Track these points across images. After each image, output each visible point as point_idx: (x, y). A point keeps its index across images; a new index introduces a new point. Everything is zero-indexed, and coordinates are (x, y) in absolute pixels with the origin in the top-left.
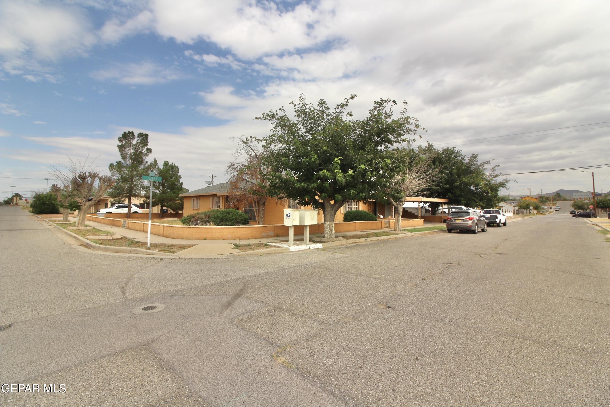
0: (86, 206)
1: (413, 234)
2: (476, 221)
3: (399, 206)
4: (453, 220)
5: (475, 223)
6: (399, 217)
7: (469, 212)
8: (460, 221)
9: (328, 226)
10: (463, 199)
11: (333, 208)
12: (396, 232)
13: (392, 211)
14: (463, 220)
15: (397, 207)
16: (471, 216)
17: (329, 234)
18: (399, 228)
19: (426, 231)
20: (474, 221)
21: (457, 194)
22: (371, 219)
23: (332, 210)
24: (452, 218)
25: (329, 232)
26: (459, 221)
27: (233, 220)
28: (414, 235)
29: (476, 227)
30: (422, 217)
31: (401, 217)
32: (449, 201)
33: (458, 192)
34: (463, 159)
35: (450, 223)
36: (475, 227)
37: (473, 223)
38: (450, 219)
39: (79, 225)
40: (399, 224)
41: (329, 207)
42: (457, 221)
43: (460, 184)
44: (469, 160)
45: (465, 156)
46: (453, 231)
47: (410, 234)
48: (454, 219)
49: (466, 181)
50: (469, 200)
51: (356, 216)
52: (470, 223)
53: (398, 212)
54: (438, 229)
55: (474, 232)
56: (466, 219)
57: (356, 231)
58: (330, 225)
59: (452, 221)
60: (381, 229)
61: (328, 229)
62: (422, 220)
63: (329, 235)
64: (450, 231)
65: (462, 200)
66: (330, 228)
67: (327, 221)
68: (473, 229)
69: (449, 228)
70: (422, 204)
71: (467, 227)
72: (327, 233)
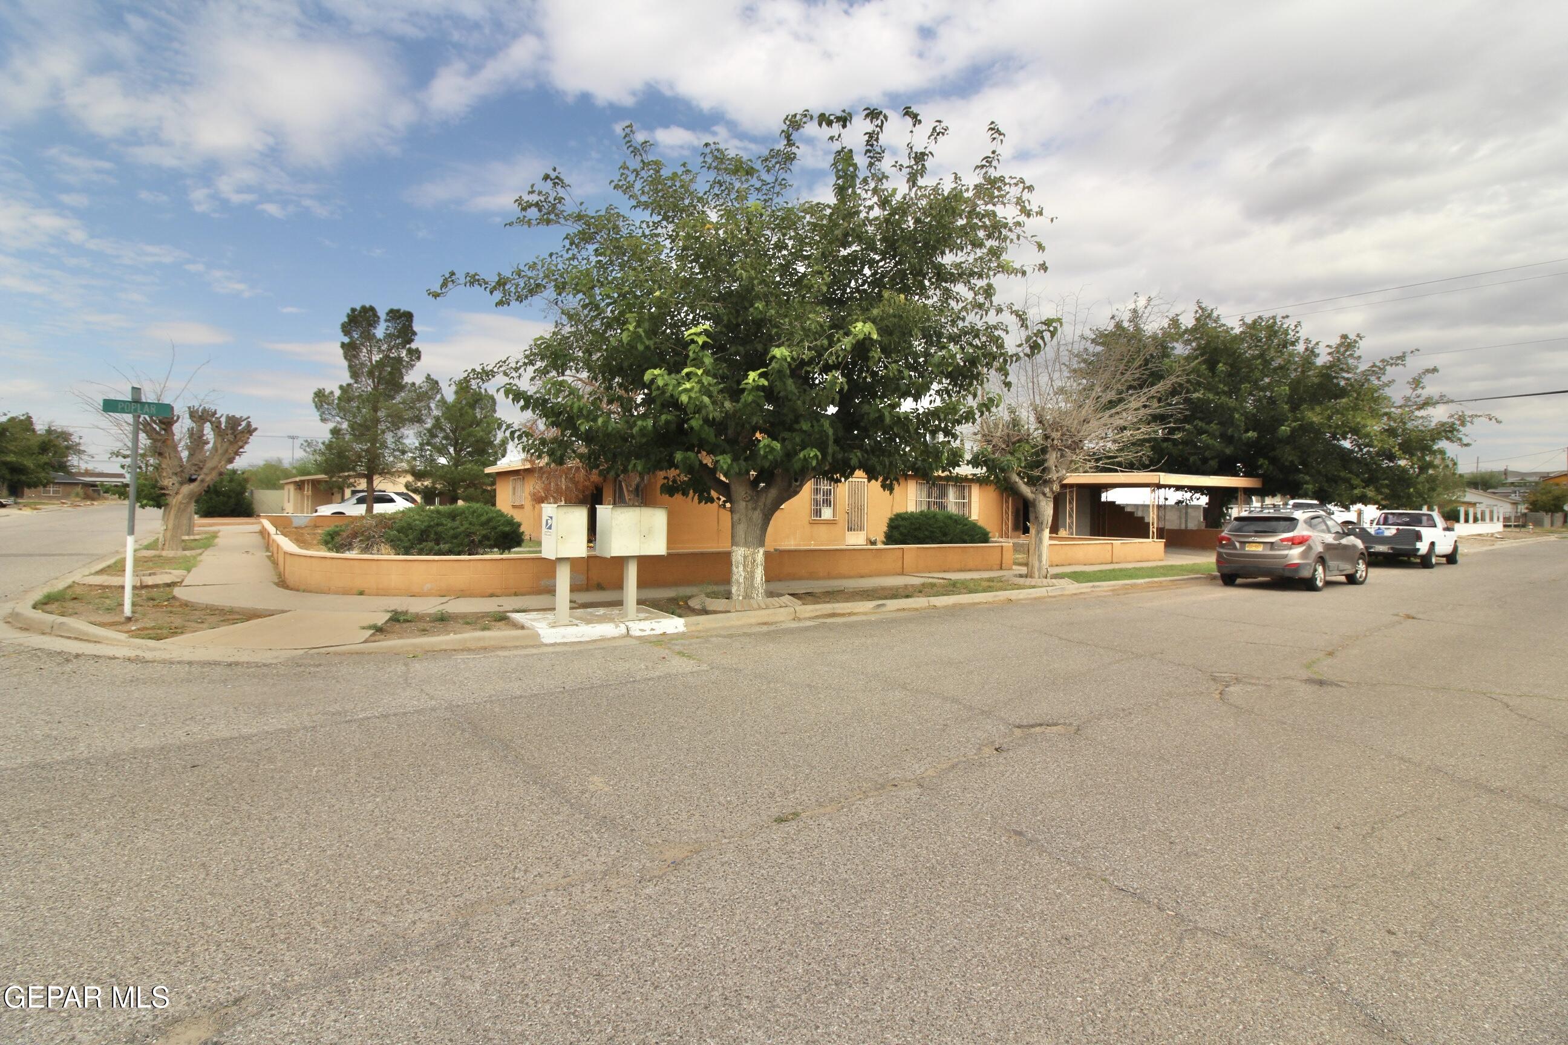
0: (180, 497)
1: (1085, 587)
2: (1320, 549)
3: (1041, 497)
4: (1238, 545)
5: (1313, 555)
6: (1040, 531)
7: (1294, 519)
8: (1259, 549)
9: (741, 559)
10: (1307, 478)
11: (756, 502)
12: (1033, 582)
13: (1071, 516)
14: (1272, 543)
15: (1034, 500)
16: (1301, 531)
17: (743, 585)
18: (1040, 569)
19: (1143, 578)
20: (1310, 548)
21: (1287, 464)
22: (966, 537)
23: (755, 509)
24: (1233, 539)
25: (741, 580)
26: (1255, 548)
27: (455, 537)
28: (1089, 590)
29: (1320, 569)
31: (1047, 531)
32: (1264, 484)
33: (1288, 455)
34: (1311, 353)
35: (1225, 553)
36: (1315, 570)
37: (1304, 554)
38: (1228, 539)
39: (167, 543)
40: (1040, 556)
41: (744, 499)
42: (1250, 549)
43: (1293, 431)
44: (1329, 354)
45: (1317, 344)
46: (1239, 581)
47: (1071, 587)
48: (1241, 542)
49: (1316, 419)
50: (1334, 480)
51: (916, 529)
52: (1295, 554)
53: (1037, 518)
54: (1197, 573)
55: (1308, 585)
56: (1282, 540)
57: (902, 574)
58: (745, 557)
59: (1235, 548)
60: (1001, 568)
61: (741, 568)
62: (1160, 544)
63: (742, 590)
64: (1229, 578)
65: (1307, 483)
66: (744, 566)
67: (737, 545)
68: (1306, 573)
69: (1226, 571)
71: (1283, 569)
72: (738, 582)
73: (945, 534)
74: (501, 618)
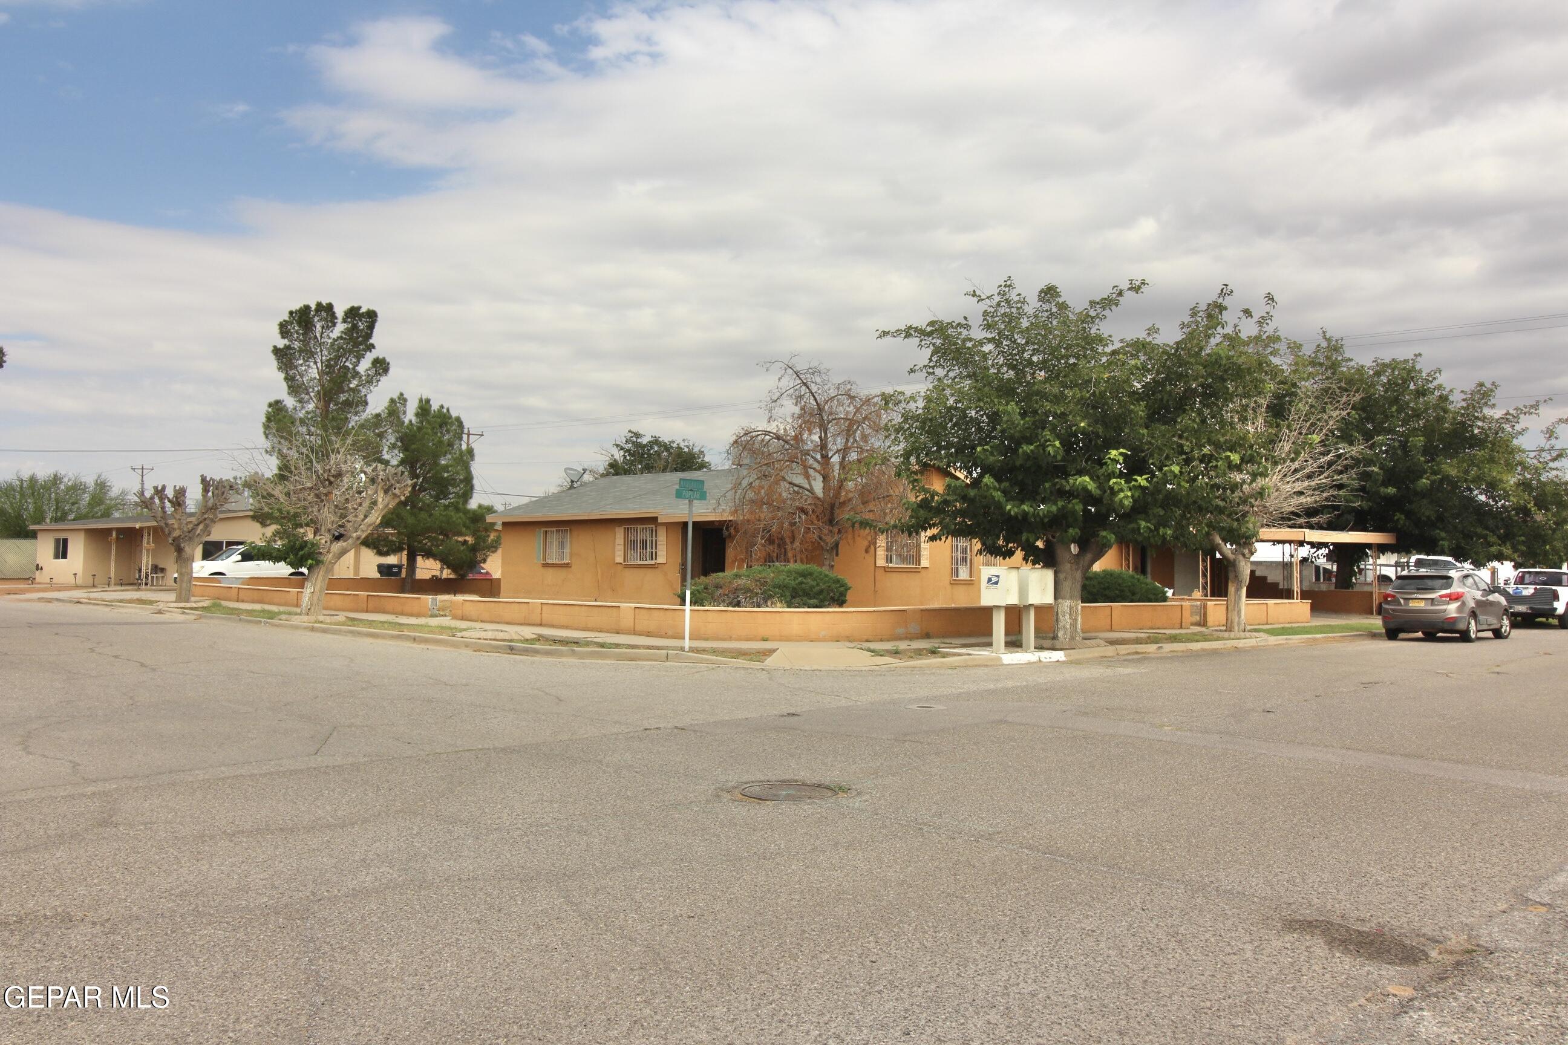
0: (330, 556)
1: (1280, 639)
2: (1472, 604)
3: (1241, 558)
4: (1402, 601)
5: (1467, 610)
6: (1238, 590)
7: (1450, 577)
8: (1421, 605)
9: (1067, 609)
10: (1443, 534)
11: (1078, 564)
12: (1232, 635)
13: (1205, 575)
14: (1432, 599)
15: (1235, 560)
16: (1456, 588)
17: (1069, 630)
18: (1239, 624)
19: (1321, 633)
20: (1463, 604)
21: (1424, 518)
22: (1153, 597)
23: (1077, 569)
24: (1398, 596)
25: (1068, 626)
26: (1418, 603)
28: (1284, 642)
29: (1473, 622)
30: (1304, 595)
31: (1244, 591)
32: (1398, 539)
33: (1427, 510)
34: (1444, 399)
35: (1392, 610)
36: (1469, 623)
37: (1460, 609)
38: (1393, 596)
39: (313, 608)
40: (1239, 612)
41: (1069, 562)
42: (1414, 605)
43: (1433, 482)
44: (1464, 400)
45: (1451, 391)
46: (1402, 635)
47: (1273, 640)
48: (1405, 599)
49: (1453, 472)
50: (1468, 536)
51: (1105, 589)
52: (1452, 609)
53: (1236, 577)
54: (1358, 631)
55: (1464, 637)
56: (1441, 596)
57: (1111, 630)
58: (1071, 608)
59: (1399, 604)
60: (1181, 627)
61: (1067, 617)
62: (1304, 607)
63: (1069, 634)
64: (1392, 634)
65: (1443, 539)
66: (1070, 615)
67: (1063, 598)
68: (1462, 626)
69: (1392, 626)
70: (1304, 551)
71: (1443, 622)
72: (1064, 627)
73: (1133, 594)
74: (933, 652)
